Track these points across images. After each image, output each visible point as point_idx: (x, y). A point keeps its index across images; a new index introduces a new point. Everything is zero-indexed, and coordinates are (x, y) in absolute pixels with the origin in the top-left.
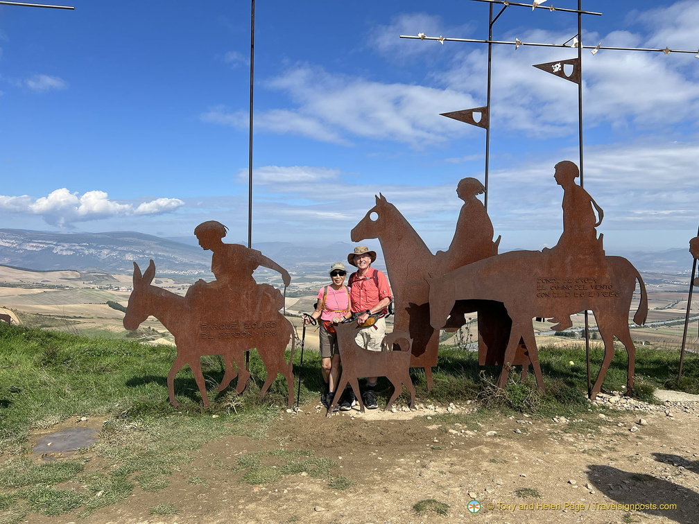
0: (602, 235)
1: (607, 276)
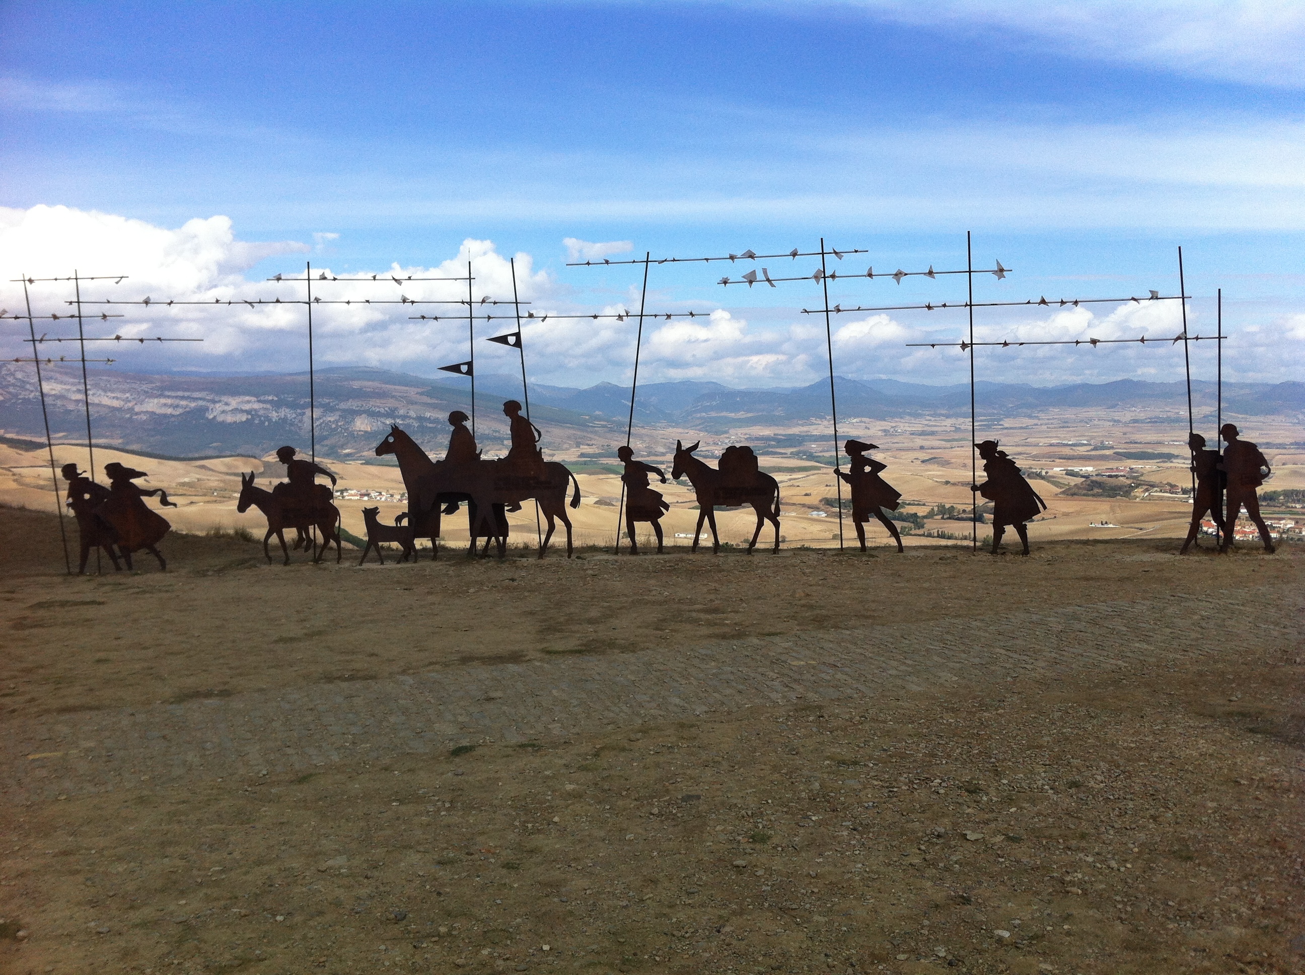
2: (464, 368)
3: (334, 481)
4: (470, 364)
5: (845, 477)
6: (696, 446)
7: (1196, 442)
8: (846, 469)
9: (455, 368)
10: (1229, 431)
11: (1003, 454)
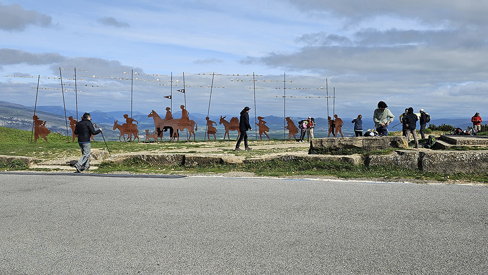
1: (190, 123)
2: (169, 97)
3: (138, 123)
4: (171, 96)
5: (258, 124)
6: (225, 117)
7: (329, 118)
8: (258, 122)
9: (168, 97)
10: (336, 116)
11: (291, 120)
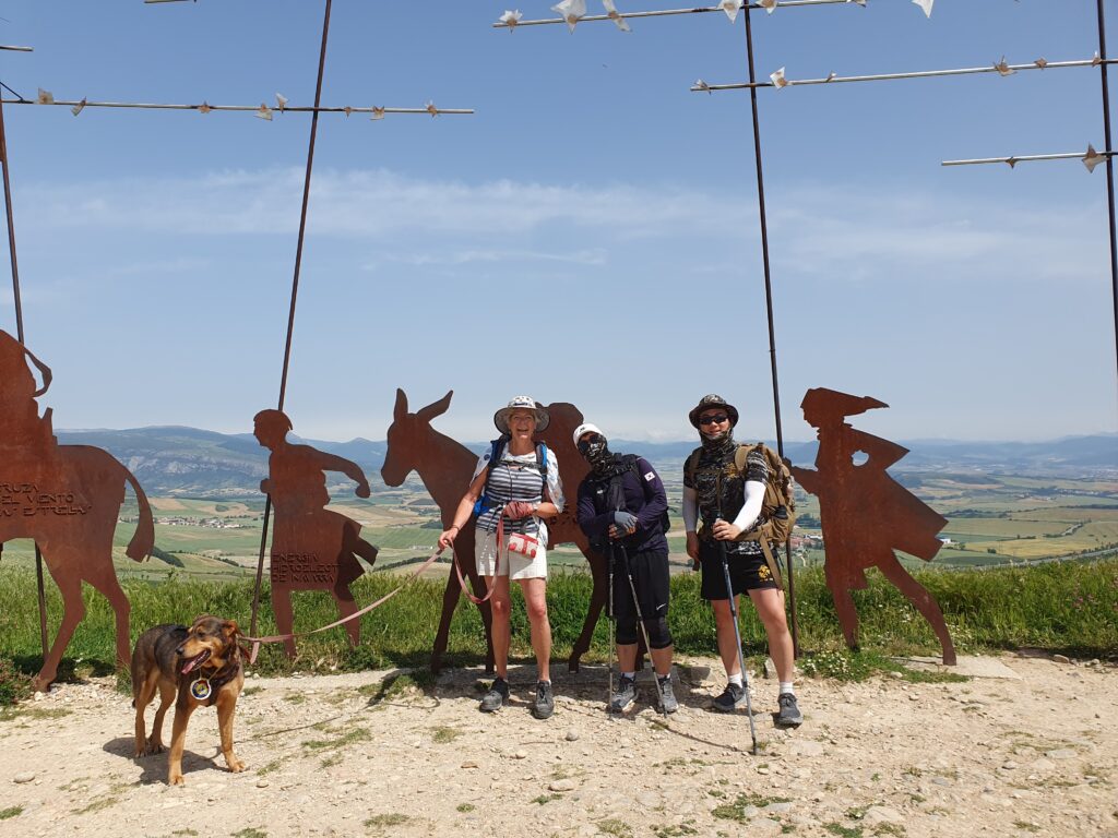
0: (49, 412)
1: (63, 479)
